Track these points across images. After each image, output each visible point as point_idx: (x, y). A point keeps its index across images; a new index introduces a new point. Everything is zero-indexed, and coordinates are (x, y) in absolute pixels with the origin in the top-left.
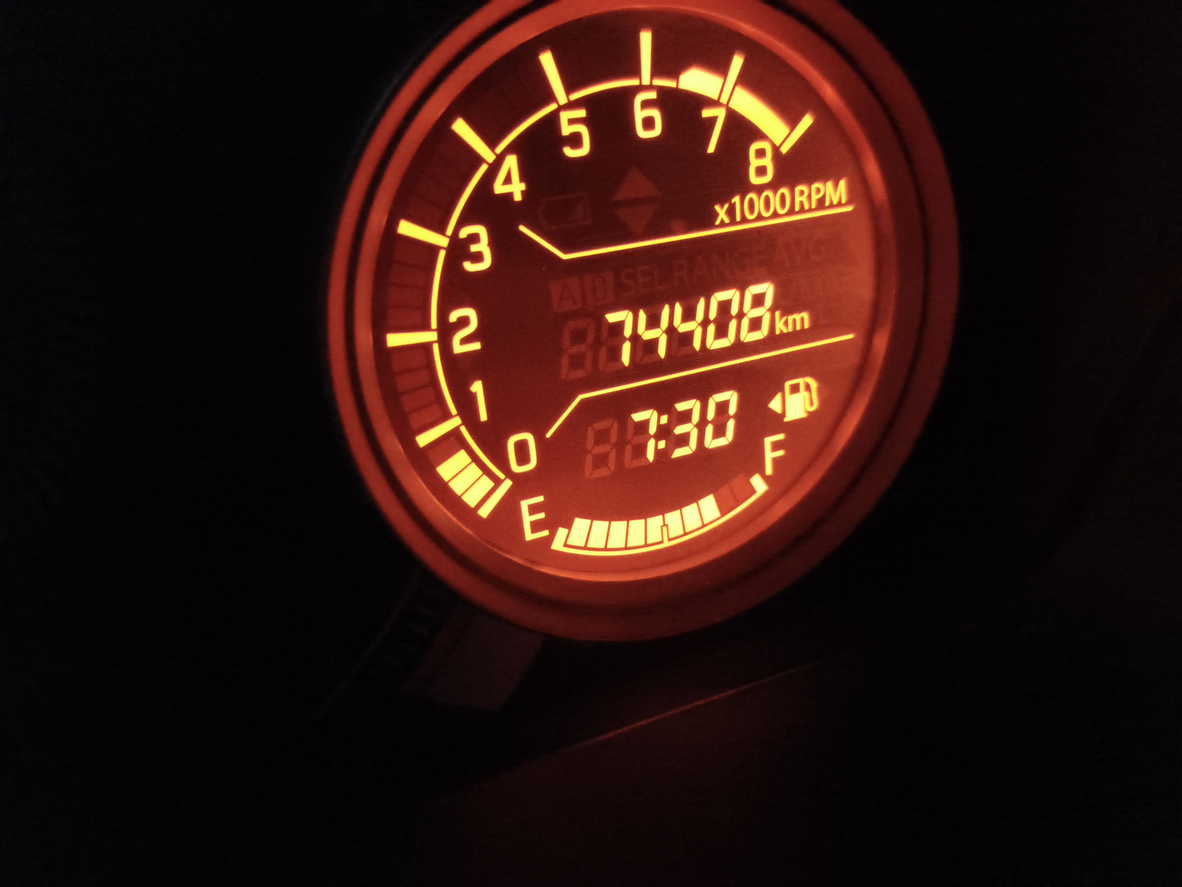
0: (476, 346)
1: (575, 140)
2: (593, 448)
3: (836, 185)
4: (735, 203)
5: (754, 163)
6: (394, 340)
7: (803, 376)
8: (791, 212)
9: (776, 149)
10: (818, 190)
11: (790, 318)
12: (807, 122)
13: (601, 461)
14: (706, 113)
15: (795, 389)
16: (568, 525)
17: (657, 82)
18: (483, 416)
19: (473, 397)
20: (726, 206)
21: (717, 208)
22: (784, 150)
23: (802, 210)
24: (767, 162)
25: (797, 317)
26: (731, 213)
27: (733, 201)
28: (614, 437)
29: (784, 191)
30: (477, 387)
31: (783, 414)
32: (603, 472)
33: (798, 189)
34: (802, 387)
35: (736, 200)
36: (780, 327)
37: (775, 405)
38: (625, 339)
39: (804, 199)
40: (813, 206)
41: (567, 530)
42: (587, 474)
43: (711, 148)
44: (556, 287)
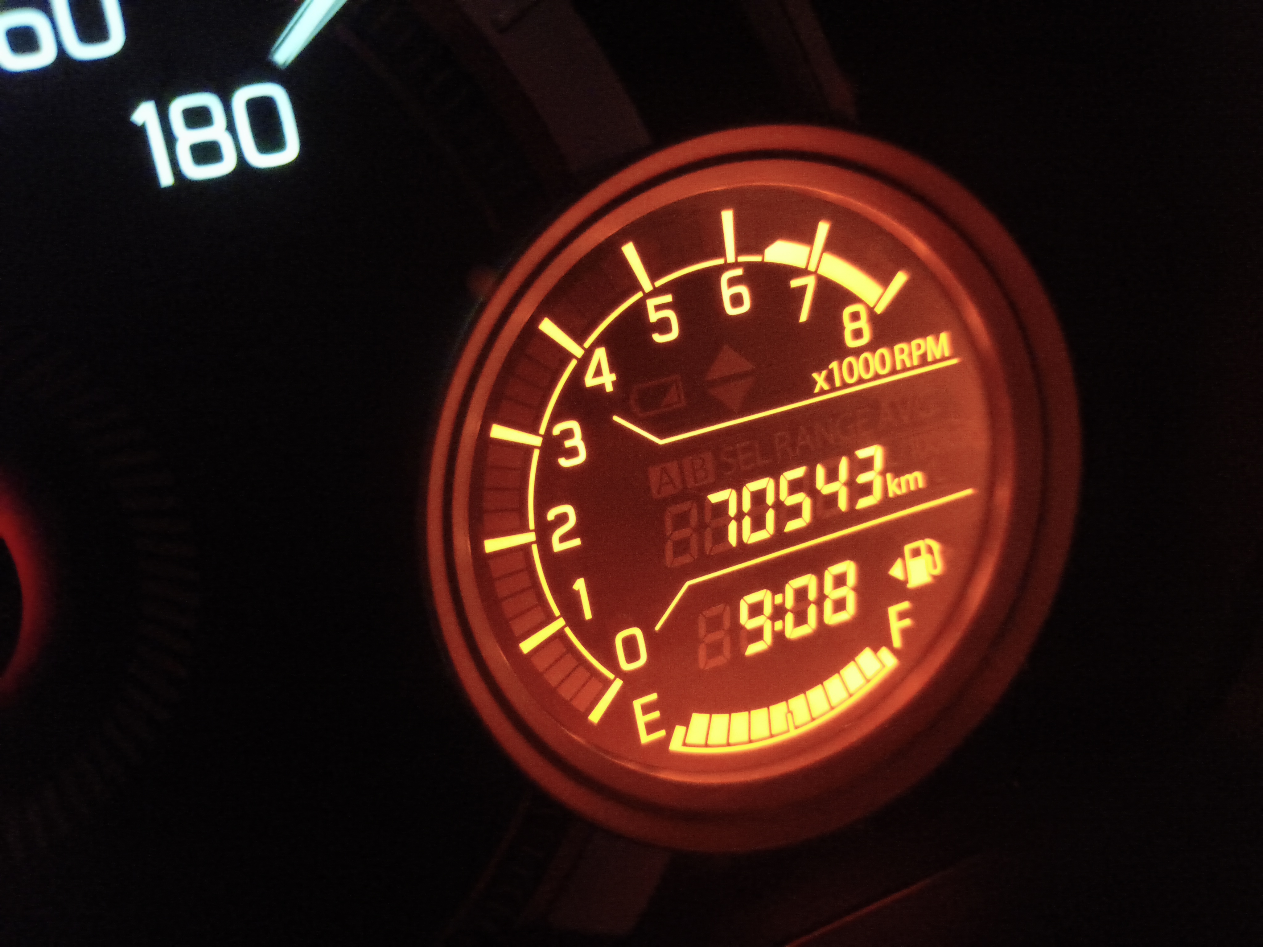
0: (576, 542)
1: (663, 326)
2: (705, 636)
3: (937, 339)
4: (833, 368)
5: (849, 327)
6: (492, 545)
7: (923, 538)
8: (894, 372)
9: (871, 311)
10: (919, 347)
11: (903, 479)
12: (900, 279)
13: (715, 649)
14: (795, 283)
15: (916, 553)
16: (686, 723)
17: (742, 259)
18: (588, 614)
19: (577, 594)
20: (824, 373)
21: (815, 375)
22: (879, 310)
23: (905, 369)
24: (863, 324)
25: (910, 477)
26: (830, 379)
27: (830, 367)
28: (727, 624)
29: (883, 351)
30: (580, 585)
31: (906, 582)
32: (719, 661)
33: (897, 348)
34: (923, 551)
35: (834, 365)
36: (893, 490)
37: (896, 571)
38: (730, 519)
39: (905, 357)
40: (916, 362)
41: (684, 728)
42: (701, 665)
43: (804, 317)
44: (654, 473)
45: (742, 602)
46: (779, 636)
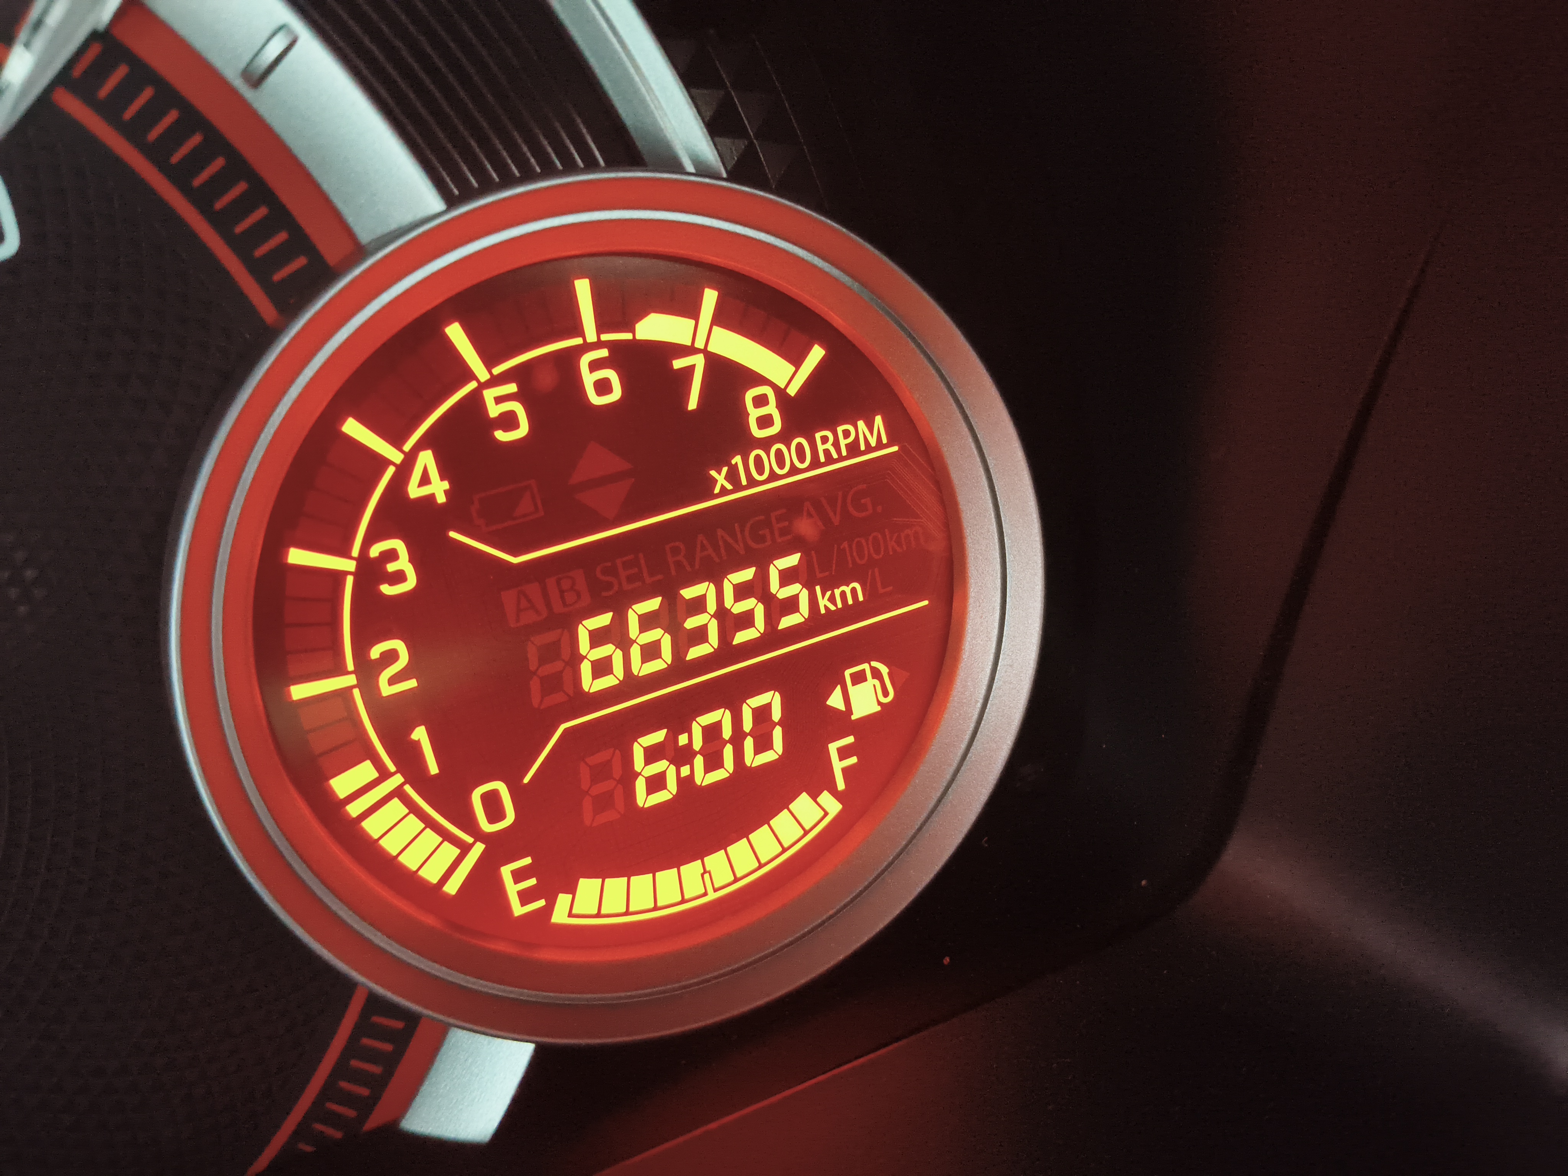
0: (412, 683)
1: (508, 421)
2: (590, 788)
3: (870, 423)
4: (736, 463)
5: (754, 414)
6: (300, 692)
7: (867, 660)
8: (816, 463)
9: (780, 393)
10: (846, 434)
11: (837, 592)
12: (817, 354)
13: (604, 802)
14: (678, 364)
15: (859, 678)
16: (572, 890)
17: (605, 337)
18: (433, 768)
19: (416, 747)
20: (725, 470)
21: (713, 473)
22: (792, 391)
23: (830, 460)
24: (771, 408)
25: (847, 589)
26: (732, 476)
27: (733, 462)
28: (617, 772)
29: (801, 440)
30: (420, 734)
31: (849, 711)
32: (609, 816)
33: (818, 436)
34: (869, 674)
35: (737, 460)
36: (825, 604)
37: (835, 700)
39: (829, 446)
40: (844, 453)
41: (570, 896)
42: (587, 821)
43: (693, 404)
44: (509, 598)
45: (636, 745)
46: (686, 784)
